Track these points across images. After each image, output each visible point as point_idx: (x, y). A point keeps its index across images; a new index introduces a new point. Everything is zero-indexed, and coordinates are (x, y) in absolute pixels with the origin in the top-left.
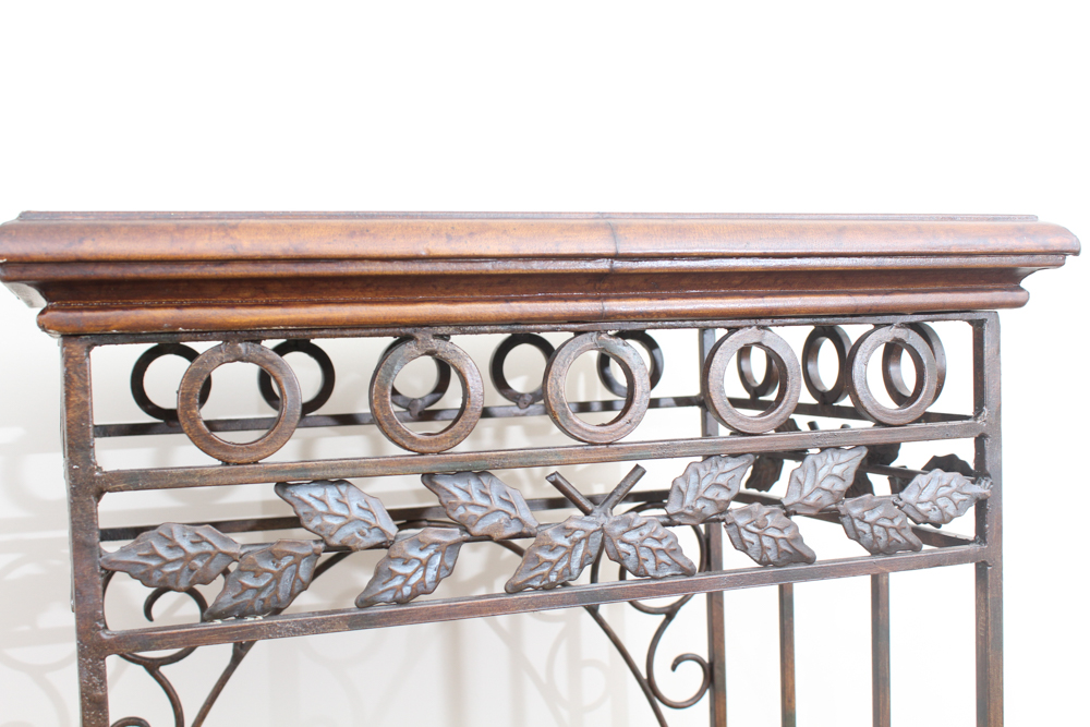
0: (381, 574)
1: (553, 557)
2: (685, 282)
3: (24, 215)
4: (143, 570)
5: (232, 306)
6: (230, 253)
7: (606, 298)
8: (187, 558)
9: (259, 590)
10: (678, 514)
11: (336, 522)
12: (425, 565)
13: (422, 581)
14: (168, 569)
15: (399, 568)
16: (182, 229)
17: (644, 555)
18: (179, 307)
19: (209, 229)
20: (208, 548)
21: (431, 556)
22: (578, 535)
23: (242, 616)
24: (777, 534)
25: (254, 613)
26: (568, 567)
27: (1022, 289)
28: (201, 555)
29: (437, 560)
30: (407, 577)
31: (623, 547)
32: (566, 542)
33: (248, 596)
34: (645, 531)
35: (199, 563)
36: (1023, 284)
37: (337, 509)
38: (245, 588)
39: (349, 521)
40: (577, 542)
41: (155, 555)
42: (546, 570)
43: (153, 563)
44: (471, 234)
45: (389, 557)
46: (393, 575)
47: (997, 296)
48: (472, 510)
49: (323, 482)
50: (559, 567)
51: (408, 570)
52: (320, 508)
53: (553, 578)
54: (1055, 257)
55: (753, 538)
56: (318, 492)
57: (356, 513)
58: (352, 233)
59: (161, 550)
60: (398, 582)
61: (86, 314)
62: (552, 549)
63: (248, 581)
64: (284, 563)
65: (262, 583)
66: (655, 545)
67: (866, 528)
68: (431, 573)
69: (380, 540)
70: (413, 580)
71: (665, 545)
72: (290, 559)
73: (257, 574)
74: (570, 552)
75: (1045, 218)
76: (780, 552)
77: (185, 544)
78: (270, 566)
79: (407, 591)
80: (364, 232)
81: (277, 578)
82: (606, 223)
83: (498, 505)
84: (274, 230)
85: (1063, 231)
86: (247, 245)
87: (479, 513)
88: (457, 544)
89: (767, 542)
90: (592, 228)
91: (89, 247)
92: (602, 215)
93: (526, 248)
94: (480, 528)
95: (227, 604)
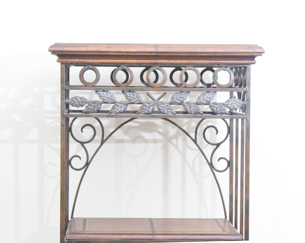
0: (113, 108)
1: (146, 108)
2: (173, 57)
3: (56, 44)
4: (72, 103)
5: (88, 59)
6: (87, 51)
7: (157, 60)
8: (79, 102)
9: (91, 109)
10: (173, 102)
11: (105, 98)
12: (121, 107)
13: (121, 110)
14: (76, 104)
15: (116, 107)
16: (80, 46)
17: (165, 109)
18: (79, 59)
19: (84, 46)
20: (83, 101)
21: (122, 106)
22: (151, 104)
23: (88, 113)
24: (194, 108)
25: (90, 113)
26: (149, 110)
27: (254, 60)
28: (82, 102)
29: (124, 106)
30: (118, 109)
31: (160, 107)
32: (149, 105)
33: (89, 110)
34: (165, 105)
35: (81, 103)
37: (106, 96)
38: (89, 108)
39: (108, 98)
40: (151, 106)
41: (74, 101)
42: (145, 110)
43: (74, 102)
44: (129, 48)
45: (115, 105)
46: (115, 108)
47: (250, 62)
48: (131, 98)
49: (104, 91)
50: (147, 110)
51: (118, 108)
52: (103, 95)
53: (146, 112)
54: (260, 54)
55: (189, 109)
56: (103, 93)
57: (109, 97)
58: (108, 47)
59: (75, 100)
60: (116, 110)
61: (64, 60)
62: (146, 106)
63: (89, 107)
64: (96, 104)
65: (92, 108)
66: (167, 108)
67: (215, 109)
69: (113, 102)
70: (119, 110)
71: (169, 108)
72: (97, 104)
73: (91, 106)
74: (149, 107)
75: (259, 45)
76: (195, 112)
77: (79, 100)
78: (93, 105)
79: (118, 112)
80: (110, 47)
81: (94, 107)
82: (156, 46)
83: (136, 97)
84: (95, 47)
85: (261, 48)
86: (90, 49)
87: (132, 98)
88: (127, 104)
89: (191, 109)
90: (153, 47)
91: (65, 49)
92: (155, 45)
93: (139, 51)
94: (132, 101)
95: (86, 111)
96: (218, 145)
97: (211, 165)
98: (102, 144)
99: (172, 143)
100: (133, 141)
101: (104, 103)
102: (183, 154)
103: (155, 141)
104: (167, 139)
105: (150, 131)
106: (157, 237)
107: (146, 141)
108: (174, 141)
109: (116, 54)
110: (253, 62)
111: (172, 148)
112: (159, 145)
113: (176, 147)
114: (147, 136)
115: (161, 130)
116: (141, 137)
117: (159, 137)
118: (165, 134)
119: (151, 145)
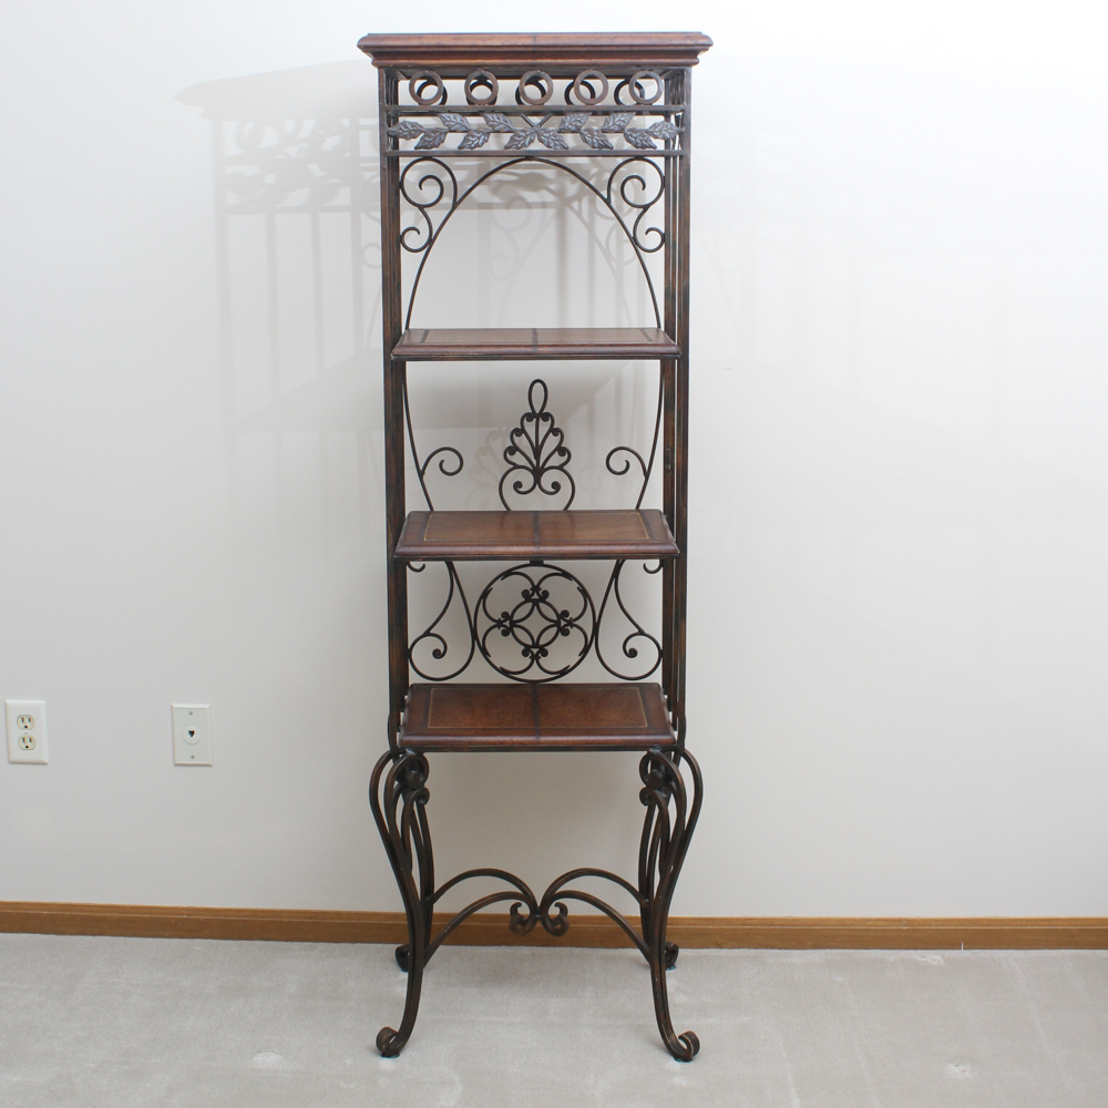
0: (465, 140)
1: (520, 139)
4: (397, 133)
6: (422, 45)
7: (537, 59)
8: (410, 131)
9: (430, 142)
10: (563, 129)
12: (479, 138)
13: (478, 143)
14: (404, 134)
15: (470, 138)
16: (408, 38)
17: (550, 141)
18: (409, 60)
19: (415, 38)
20: (416, 128)
21: (481, 135)
22: (528, 133)
23: (424, 148)
24: (598, 138)
26: (524, 142)
27: (696, 58)
29: (483, 137)
30: (473, 141)
31: (543, 138)
32: (524, 135)
35: (413, 132)
36: (699, 57)
37: (453, 120)
38: (426, 141)
39: (457, 123)
41: (401, 129)
42: (517, 143)
43: (400, 132)
45: (468, 135)
46: (469, 140)
47: (690, 61)
48: (494, 123)
49: (449, 112)
50: (522, 142)
51: (473, 139)
52: (449, 119)
53: (519, 145)
54: (706, 47)
55: (590, 139)
56: (448, 115)
57: (459, 121)
58: (455, 39)
59: (403, 128)
60: (470, 142)
61: (384, 61)
62: (519, 136)
63: (426, 139)
64: (437, 134)
65: (431, 140)
66: (554, 138)
67: (633, 139)
68: (481, 141)
69: (465, 129)
70: (475, 142)
71: (557, 138)
72: (439, 133)
73: (430, 137)
74: (525, 138)
75: (703, 33)
76: (600, 144)
77: (410, 127)
79: (473, 145)
80: (458, 39)
81: (435, 138)
82: (534, 36)
83: (502, 121)
84: (433, 38)
85: (707, 37)
86: (425, 42)
87: (496, 124)
88: (489, 133)
89: (594, 140)
90: (529, 37)
91: (384, 43)
93: (506, 44)
94: (496, 128)
95: (421, 144)
96: (646, 208)
97: (634, 241)
98: (454, 208)
99: (572, 208)
100: (508, 206)
101: (451, 131)
102: (590, 226)
103: (544, 205)
104: (564, 202)
105: (535, 189)
106: (540, 349)
107: (529, 206)
108: (575, 205)
109: (468, 49)
110: (694, 60)
111: (571, 217)
112: (551, 212)
113: (579, 214)
114: (530, 196)
115: (552, 187)
116: (521, 199)
117: (549, 198)
118: (560, 194)
119: (537, 212)
